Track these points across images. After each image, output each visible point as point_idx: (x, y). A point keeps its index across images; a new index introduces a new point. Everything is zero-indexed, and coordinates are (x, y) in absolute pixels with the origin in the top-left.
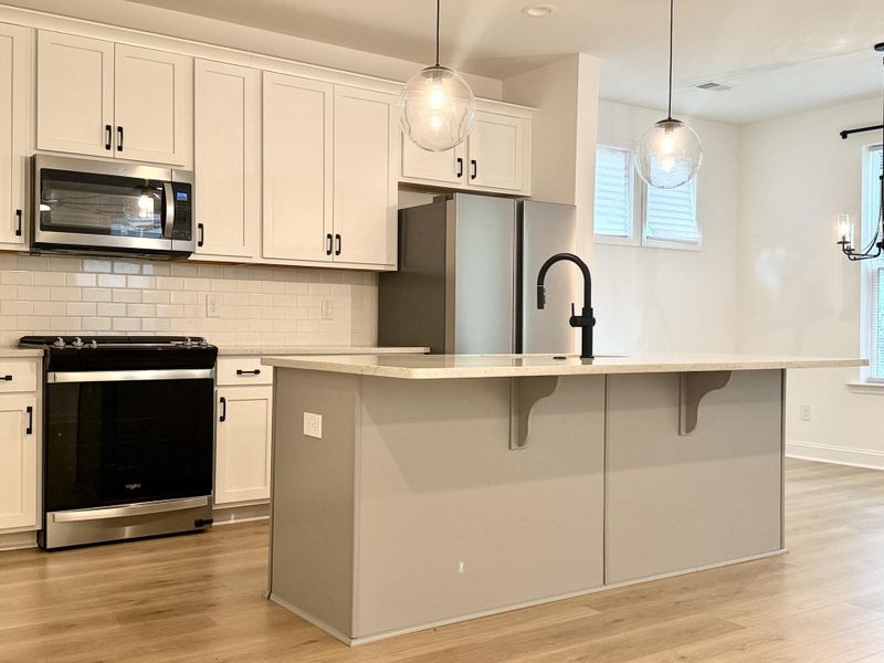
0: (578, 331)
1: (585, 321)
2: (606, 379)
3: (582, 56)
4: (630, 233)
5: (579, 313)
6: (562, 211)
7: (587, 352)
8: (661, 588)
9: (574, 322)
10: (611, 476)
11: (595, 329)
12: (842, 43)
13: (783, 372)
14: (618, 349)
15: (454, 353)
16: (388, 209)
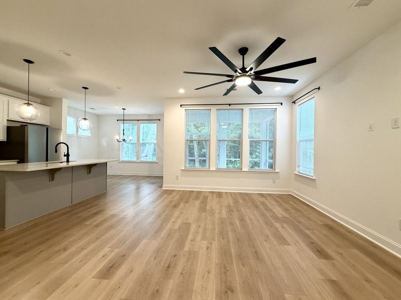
0: (66, 157)
1: (67, 155)
2: (72, 167)
3: (63, 99)
4: (75, 134)
5: (66, 154)
6: (58, 130)
7: (68, 161)
8: (84, 202)
9: (65, 156)
10: (73, 184)
11: (70, 157)
12: (117, 107)
13: (106, 163)
14: (75, 161)
15: (28, 162)
16: (3, 126)
